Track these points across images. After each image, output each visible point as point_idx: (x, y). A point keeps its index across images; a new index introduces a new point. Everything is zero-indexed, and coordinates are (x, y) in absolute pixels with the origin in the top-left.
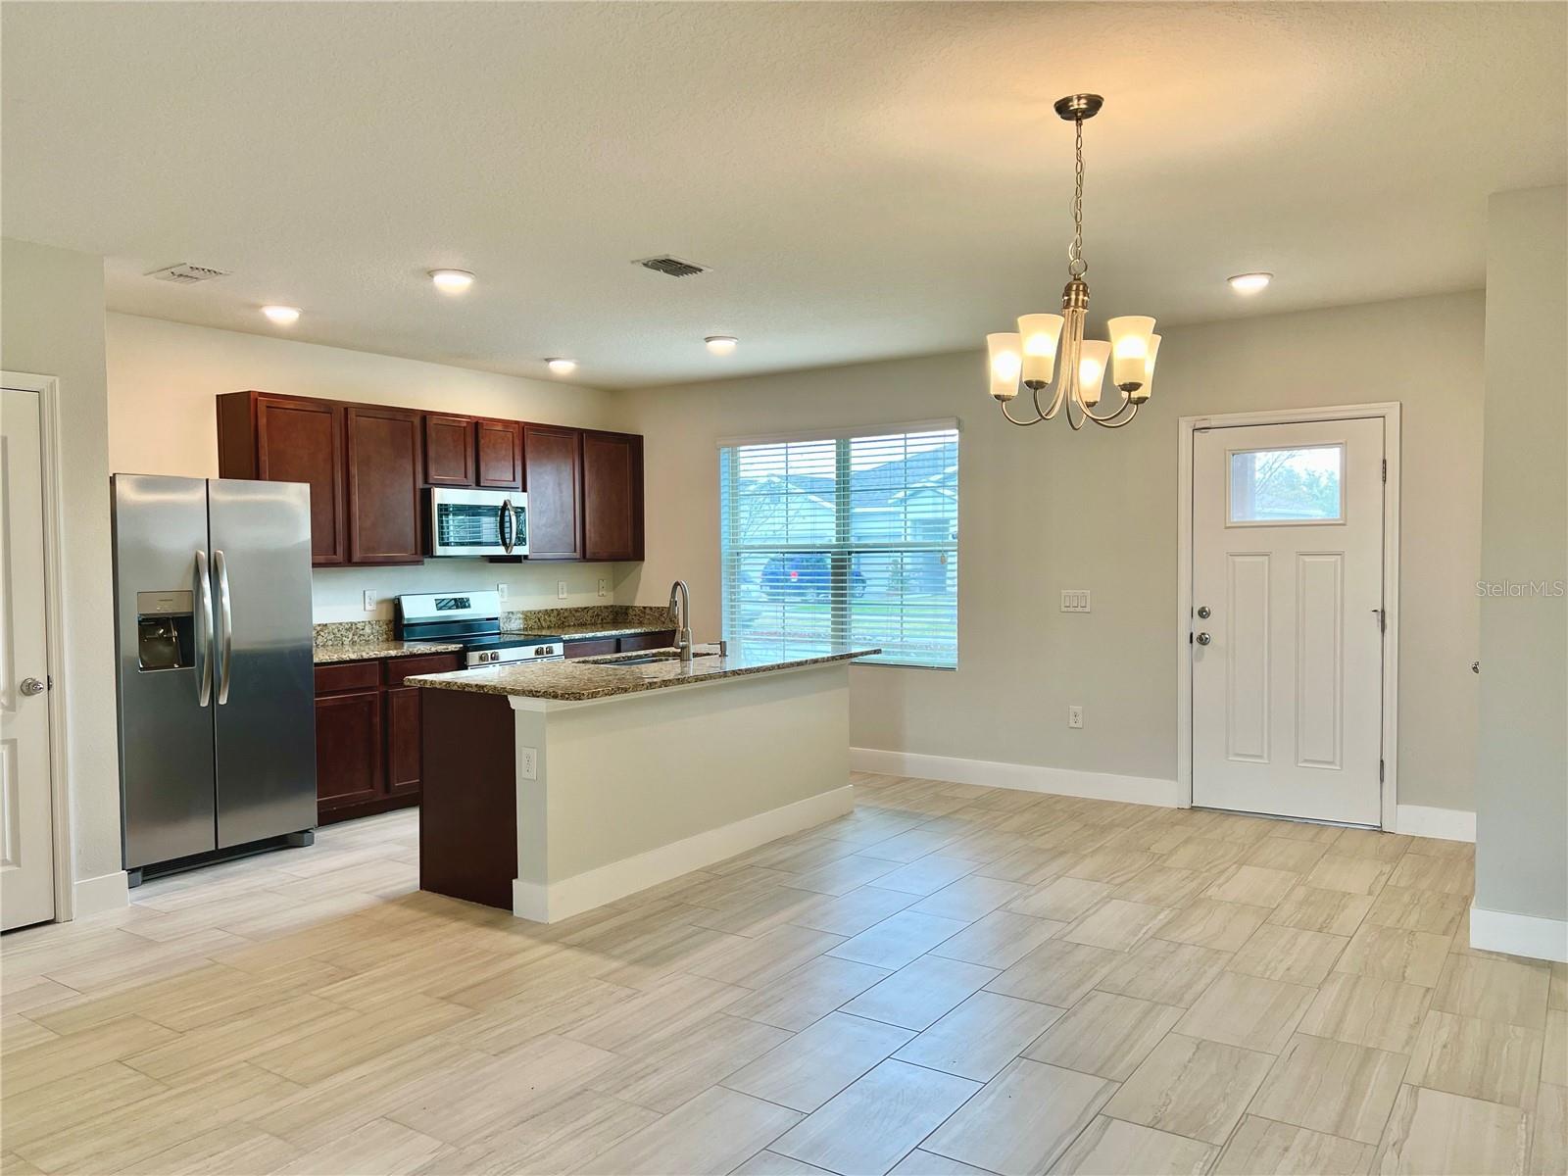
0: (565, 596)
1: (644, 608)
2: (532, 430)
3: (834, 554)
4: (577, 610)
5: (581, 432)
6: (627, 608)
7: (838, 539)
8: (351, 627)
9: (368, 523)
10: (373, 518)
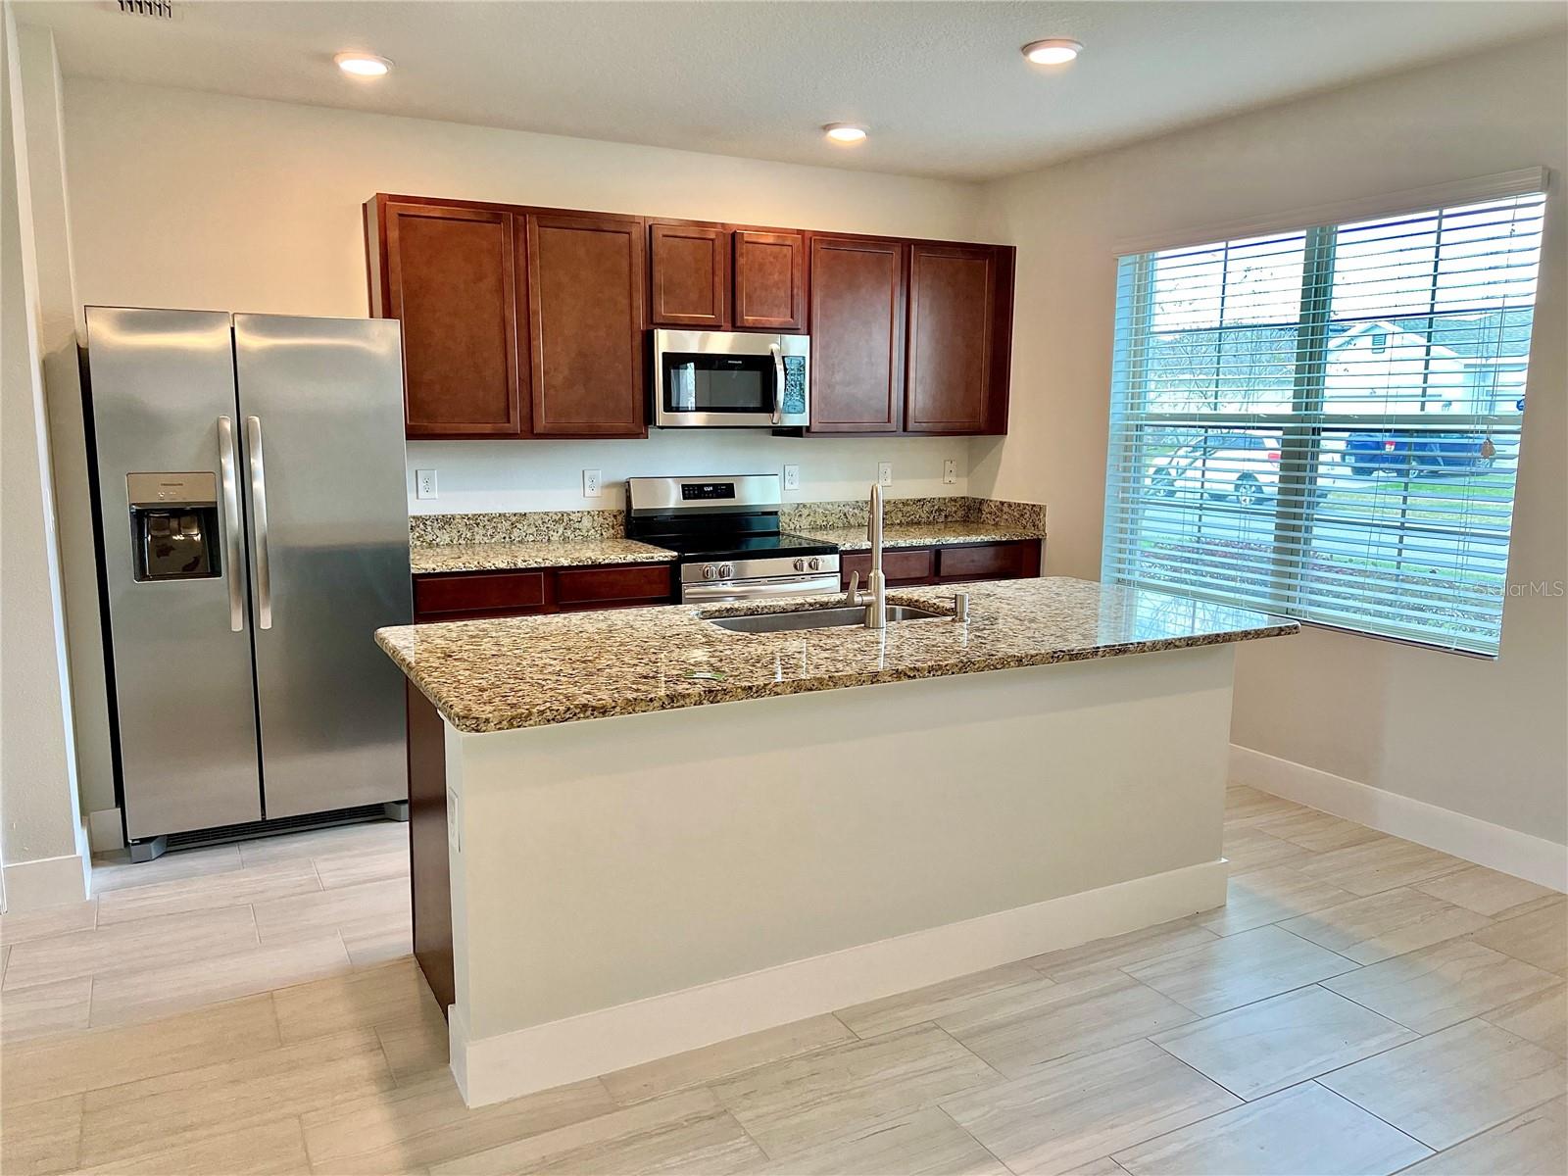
0: (889, 482)
1: (1002, 503)
2: (822, 241)
3: (1287, 432)
4: (905, 503)
5: (906, 244)
6: (982, 502)
7: (1296, 407)
8: (562, 518)
9: (559, 379)
10: (566, 372)
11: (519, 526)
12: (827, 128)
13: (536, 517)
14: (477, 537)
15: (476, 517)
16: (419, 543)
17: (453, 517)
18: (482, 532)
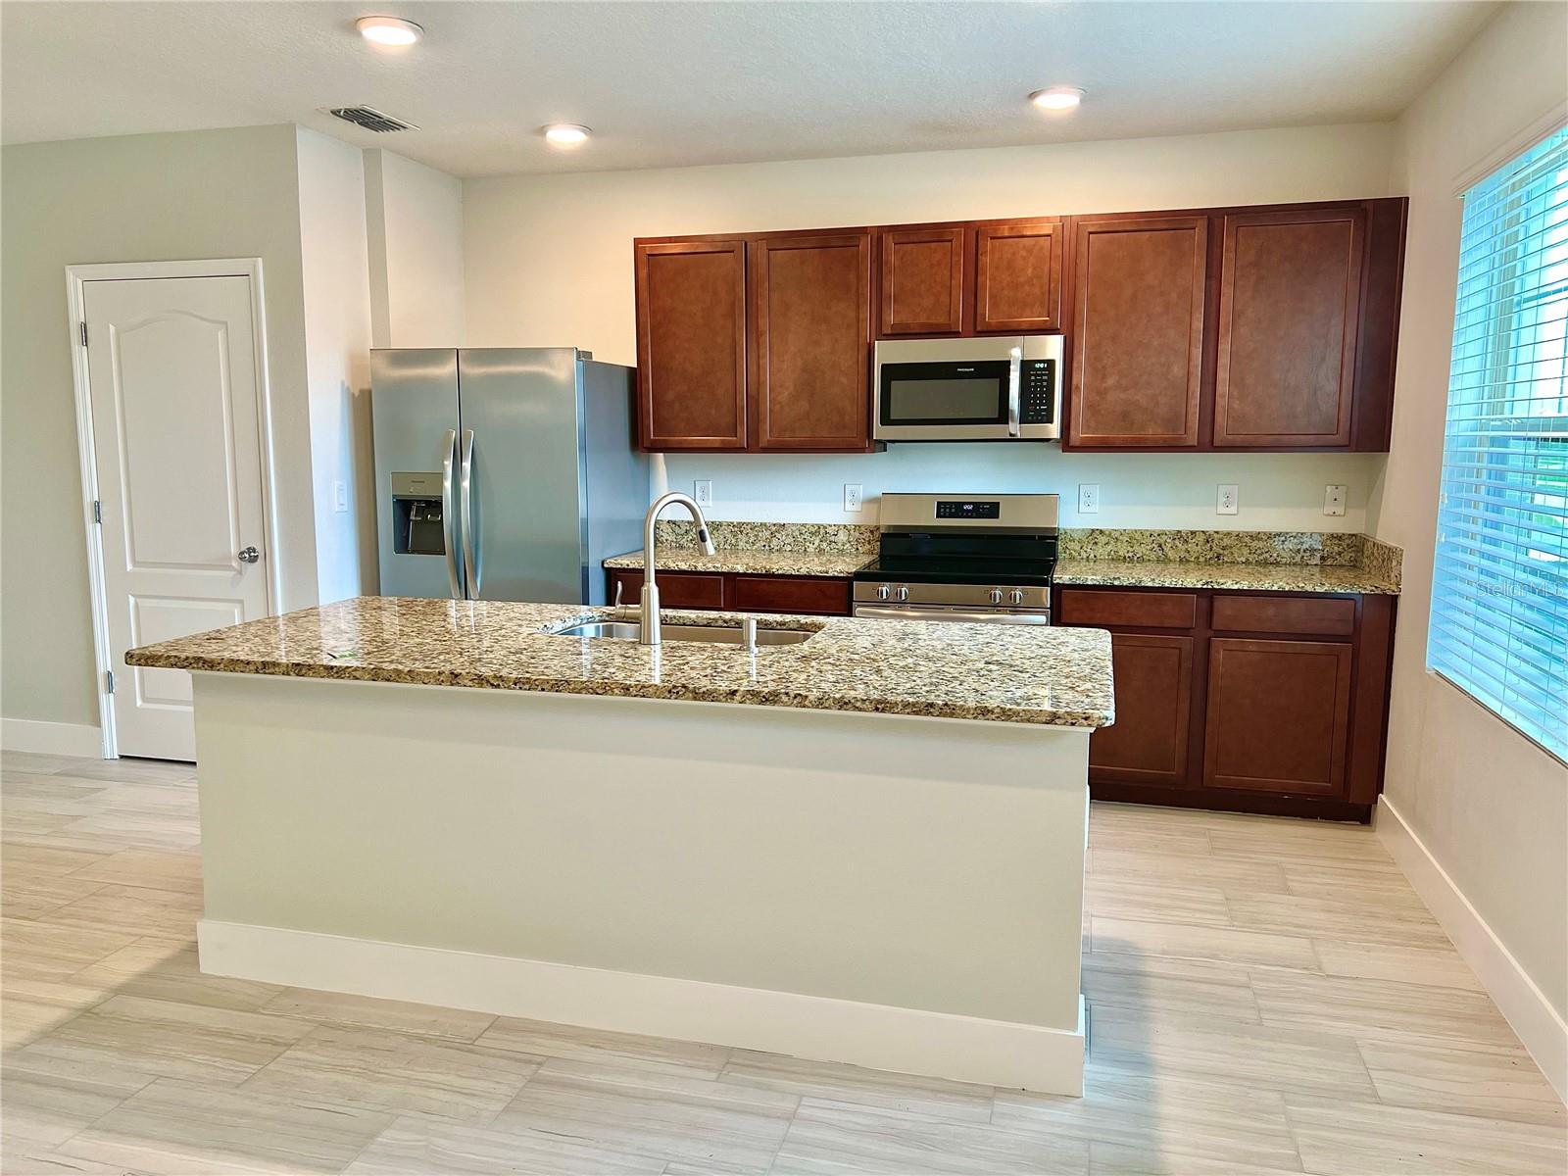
4: (1255, 537)
5: (1213, 217)
8: (819, 530)
9: (784, 396)
10: (791, 389)
11: (779, 536)
12: (1032, 96)
13: (794, 528)
14: (741, 544)
15: (740, 525)
16: (692, 546)
17: (721, 524)
18: (744, 539)
